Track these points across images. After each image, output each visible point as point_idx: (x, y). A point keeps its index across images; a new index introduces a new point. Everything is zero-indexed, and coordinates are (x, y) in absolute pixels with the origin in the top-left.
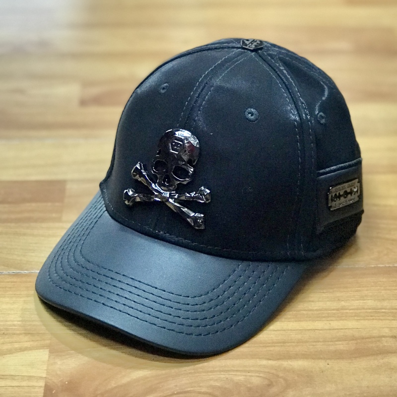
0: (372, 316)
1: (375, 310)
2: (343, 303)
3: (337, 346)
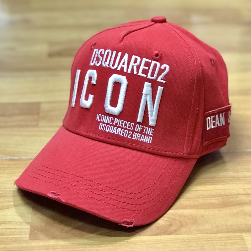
0: (232, 182)
1: (233, 178)
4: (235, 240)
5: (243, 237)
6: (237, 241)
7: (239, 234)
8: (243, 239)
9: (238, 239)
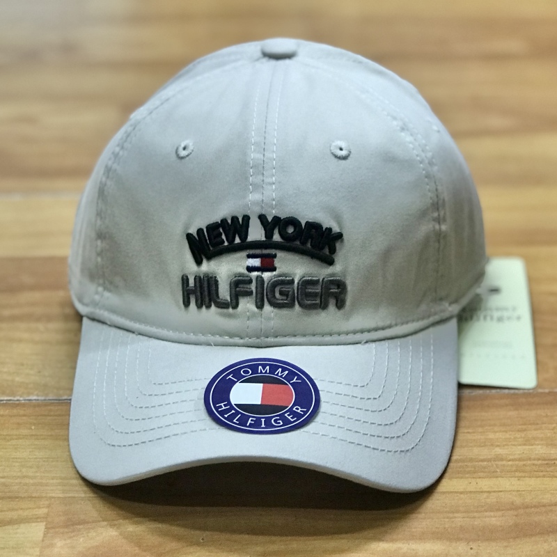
2: (499, 451)
3: (487, 519)
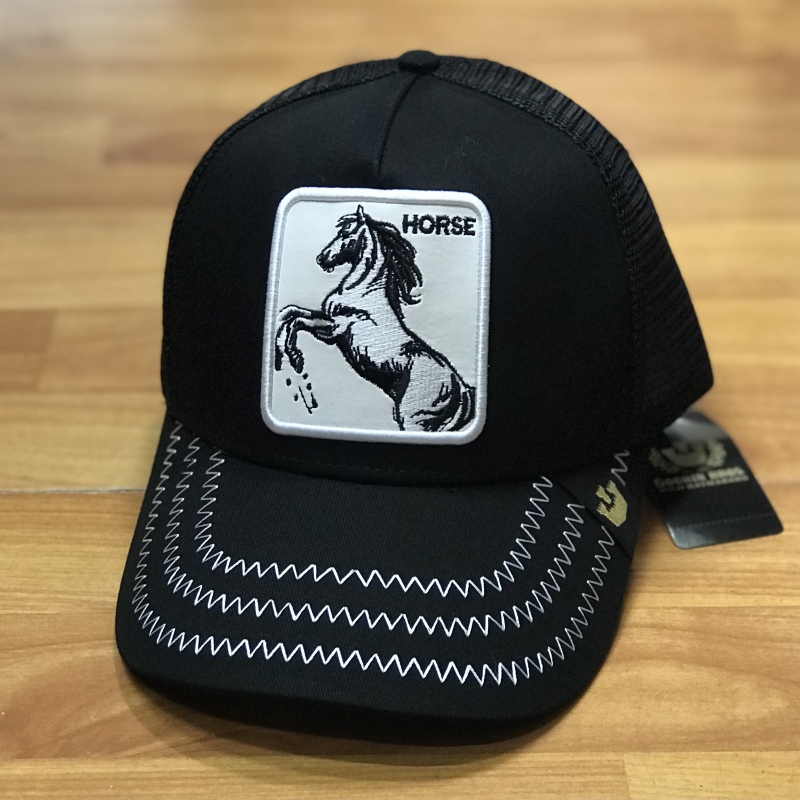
4: (597, 774)
5: (624, 766)
6: (603, 778)
7: (612, 756)
8: (624, 774)
9: (604, 774)
